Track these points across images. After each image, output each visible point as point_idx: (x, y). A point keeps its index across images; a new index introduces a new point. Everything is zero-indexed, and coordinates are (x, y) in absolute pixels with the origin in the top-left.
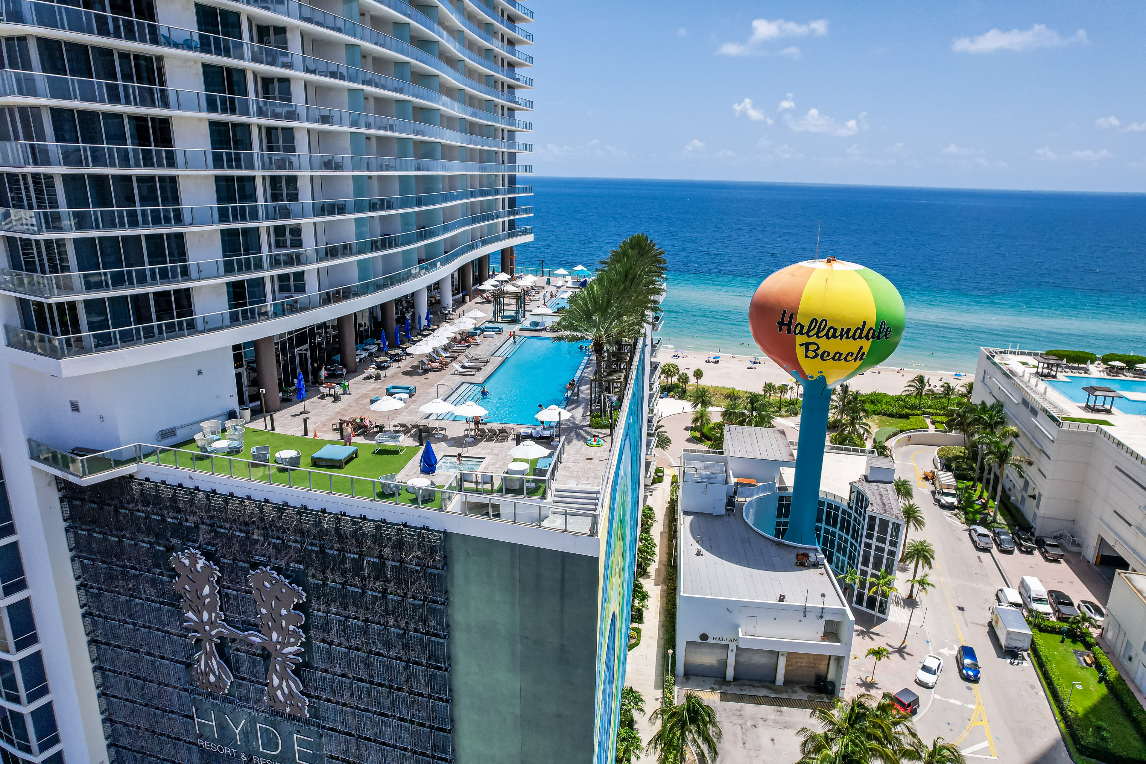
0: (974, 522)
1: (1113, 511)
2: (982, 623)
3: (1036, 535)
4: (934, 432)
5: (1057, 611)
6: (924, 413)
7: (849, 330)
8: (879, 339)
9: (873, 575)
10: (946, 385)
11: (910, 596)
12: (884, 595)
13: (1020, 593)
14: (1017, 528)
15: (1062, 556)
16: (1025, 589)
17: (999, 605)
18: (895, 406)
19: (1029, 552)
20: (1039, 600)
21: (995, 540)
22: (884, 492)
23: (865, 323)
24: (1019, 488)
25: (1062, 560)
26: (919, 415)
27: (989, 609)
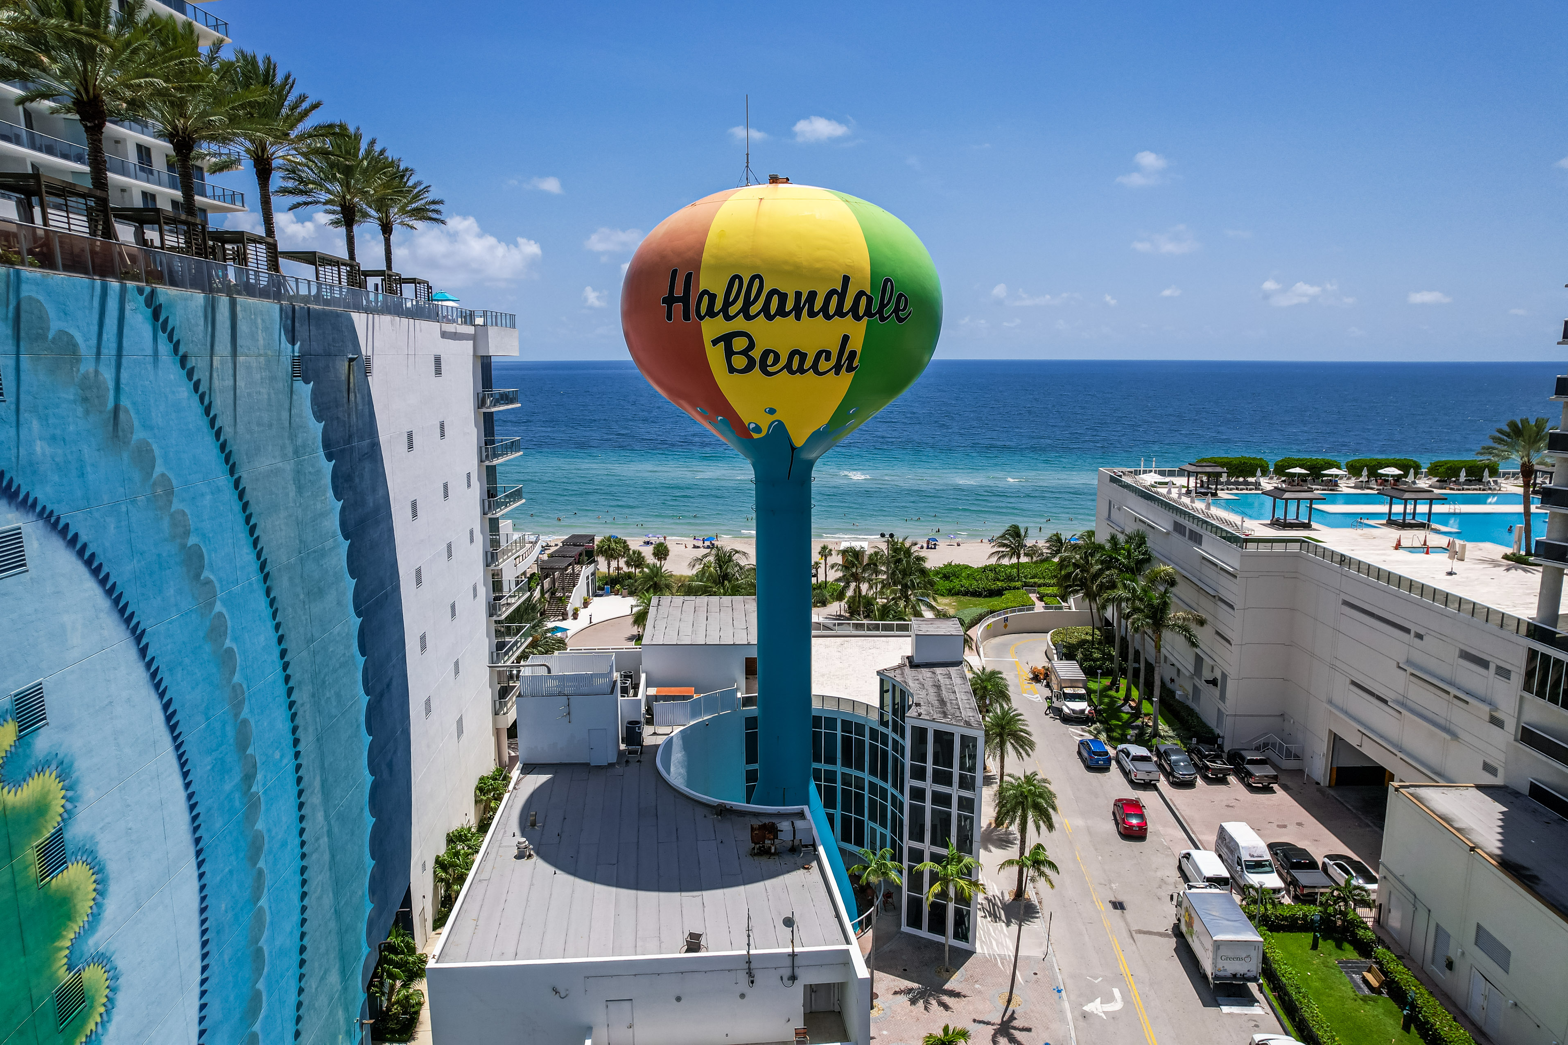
0: (1123, 740)
1: (1348, 681)
2: (1162, 930)
3: (1226, 750)
4: (1043, 610)
5: (1291, 883)
6: (1026, 585)
7: (812, 295)
8: (883, 319)
9: (936, 858)
10: (1055, 538)
11: (1020, 893)
12: (963, 899)
13: (1220, 856)
14: (1194, 740)
15: (1275, 779)
16: (1228, 848)
17: (1190, 887)
18: (981, 579)
19: (1221, 780)
20: (1257, 866)
21: (1161, 767)
22: (943, 681)
23: (846, 279)
24: (1187, 674)
25: (1275, 786)
26: (1018, 588)
27: (1172, 897)
